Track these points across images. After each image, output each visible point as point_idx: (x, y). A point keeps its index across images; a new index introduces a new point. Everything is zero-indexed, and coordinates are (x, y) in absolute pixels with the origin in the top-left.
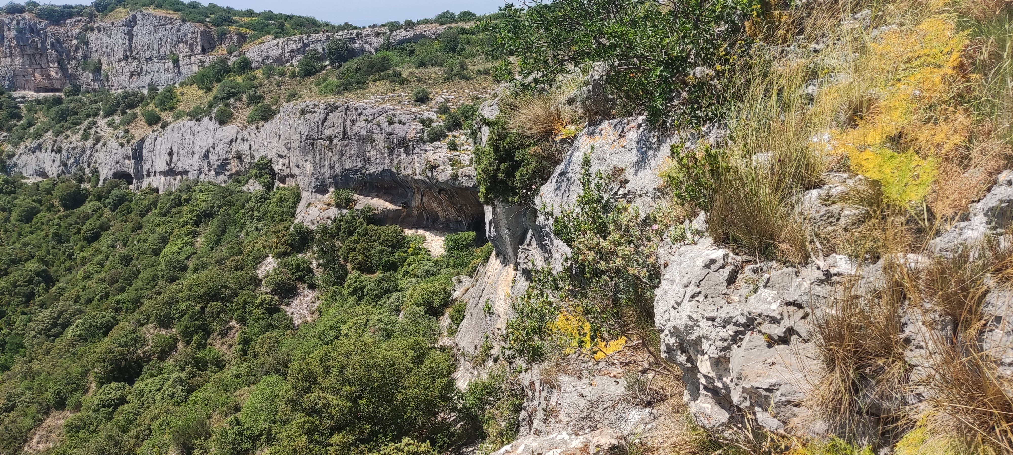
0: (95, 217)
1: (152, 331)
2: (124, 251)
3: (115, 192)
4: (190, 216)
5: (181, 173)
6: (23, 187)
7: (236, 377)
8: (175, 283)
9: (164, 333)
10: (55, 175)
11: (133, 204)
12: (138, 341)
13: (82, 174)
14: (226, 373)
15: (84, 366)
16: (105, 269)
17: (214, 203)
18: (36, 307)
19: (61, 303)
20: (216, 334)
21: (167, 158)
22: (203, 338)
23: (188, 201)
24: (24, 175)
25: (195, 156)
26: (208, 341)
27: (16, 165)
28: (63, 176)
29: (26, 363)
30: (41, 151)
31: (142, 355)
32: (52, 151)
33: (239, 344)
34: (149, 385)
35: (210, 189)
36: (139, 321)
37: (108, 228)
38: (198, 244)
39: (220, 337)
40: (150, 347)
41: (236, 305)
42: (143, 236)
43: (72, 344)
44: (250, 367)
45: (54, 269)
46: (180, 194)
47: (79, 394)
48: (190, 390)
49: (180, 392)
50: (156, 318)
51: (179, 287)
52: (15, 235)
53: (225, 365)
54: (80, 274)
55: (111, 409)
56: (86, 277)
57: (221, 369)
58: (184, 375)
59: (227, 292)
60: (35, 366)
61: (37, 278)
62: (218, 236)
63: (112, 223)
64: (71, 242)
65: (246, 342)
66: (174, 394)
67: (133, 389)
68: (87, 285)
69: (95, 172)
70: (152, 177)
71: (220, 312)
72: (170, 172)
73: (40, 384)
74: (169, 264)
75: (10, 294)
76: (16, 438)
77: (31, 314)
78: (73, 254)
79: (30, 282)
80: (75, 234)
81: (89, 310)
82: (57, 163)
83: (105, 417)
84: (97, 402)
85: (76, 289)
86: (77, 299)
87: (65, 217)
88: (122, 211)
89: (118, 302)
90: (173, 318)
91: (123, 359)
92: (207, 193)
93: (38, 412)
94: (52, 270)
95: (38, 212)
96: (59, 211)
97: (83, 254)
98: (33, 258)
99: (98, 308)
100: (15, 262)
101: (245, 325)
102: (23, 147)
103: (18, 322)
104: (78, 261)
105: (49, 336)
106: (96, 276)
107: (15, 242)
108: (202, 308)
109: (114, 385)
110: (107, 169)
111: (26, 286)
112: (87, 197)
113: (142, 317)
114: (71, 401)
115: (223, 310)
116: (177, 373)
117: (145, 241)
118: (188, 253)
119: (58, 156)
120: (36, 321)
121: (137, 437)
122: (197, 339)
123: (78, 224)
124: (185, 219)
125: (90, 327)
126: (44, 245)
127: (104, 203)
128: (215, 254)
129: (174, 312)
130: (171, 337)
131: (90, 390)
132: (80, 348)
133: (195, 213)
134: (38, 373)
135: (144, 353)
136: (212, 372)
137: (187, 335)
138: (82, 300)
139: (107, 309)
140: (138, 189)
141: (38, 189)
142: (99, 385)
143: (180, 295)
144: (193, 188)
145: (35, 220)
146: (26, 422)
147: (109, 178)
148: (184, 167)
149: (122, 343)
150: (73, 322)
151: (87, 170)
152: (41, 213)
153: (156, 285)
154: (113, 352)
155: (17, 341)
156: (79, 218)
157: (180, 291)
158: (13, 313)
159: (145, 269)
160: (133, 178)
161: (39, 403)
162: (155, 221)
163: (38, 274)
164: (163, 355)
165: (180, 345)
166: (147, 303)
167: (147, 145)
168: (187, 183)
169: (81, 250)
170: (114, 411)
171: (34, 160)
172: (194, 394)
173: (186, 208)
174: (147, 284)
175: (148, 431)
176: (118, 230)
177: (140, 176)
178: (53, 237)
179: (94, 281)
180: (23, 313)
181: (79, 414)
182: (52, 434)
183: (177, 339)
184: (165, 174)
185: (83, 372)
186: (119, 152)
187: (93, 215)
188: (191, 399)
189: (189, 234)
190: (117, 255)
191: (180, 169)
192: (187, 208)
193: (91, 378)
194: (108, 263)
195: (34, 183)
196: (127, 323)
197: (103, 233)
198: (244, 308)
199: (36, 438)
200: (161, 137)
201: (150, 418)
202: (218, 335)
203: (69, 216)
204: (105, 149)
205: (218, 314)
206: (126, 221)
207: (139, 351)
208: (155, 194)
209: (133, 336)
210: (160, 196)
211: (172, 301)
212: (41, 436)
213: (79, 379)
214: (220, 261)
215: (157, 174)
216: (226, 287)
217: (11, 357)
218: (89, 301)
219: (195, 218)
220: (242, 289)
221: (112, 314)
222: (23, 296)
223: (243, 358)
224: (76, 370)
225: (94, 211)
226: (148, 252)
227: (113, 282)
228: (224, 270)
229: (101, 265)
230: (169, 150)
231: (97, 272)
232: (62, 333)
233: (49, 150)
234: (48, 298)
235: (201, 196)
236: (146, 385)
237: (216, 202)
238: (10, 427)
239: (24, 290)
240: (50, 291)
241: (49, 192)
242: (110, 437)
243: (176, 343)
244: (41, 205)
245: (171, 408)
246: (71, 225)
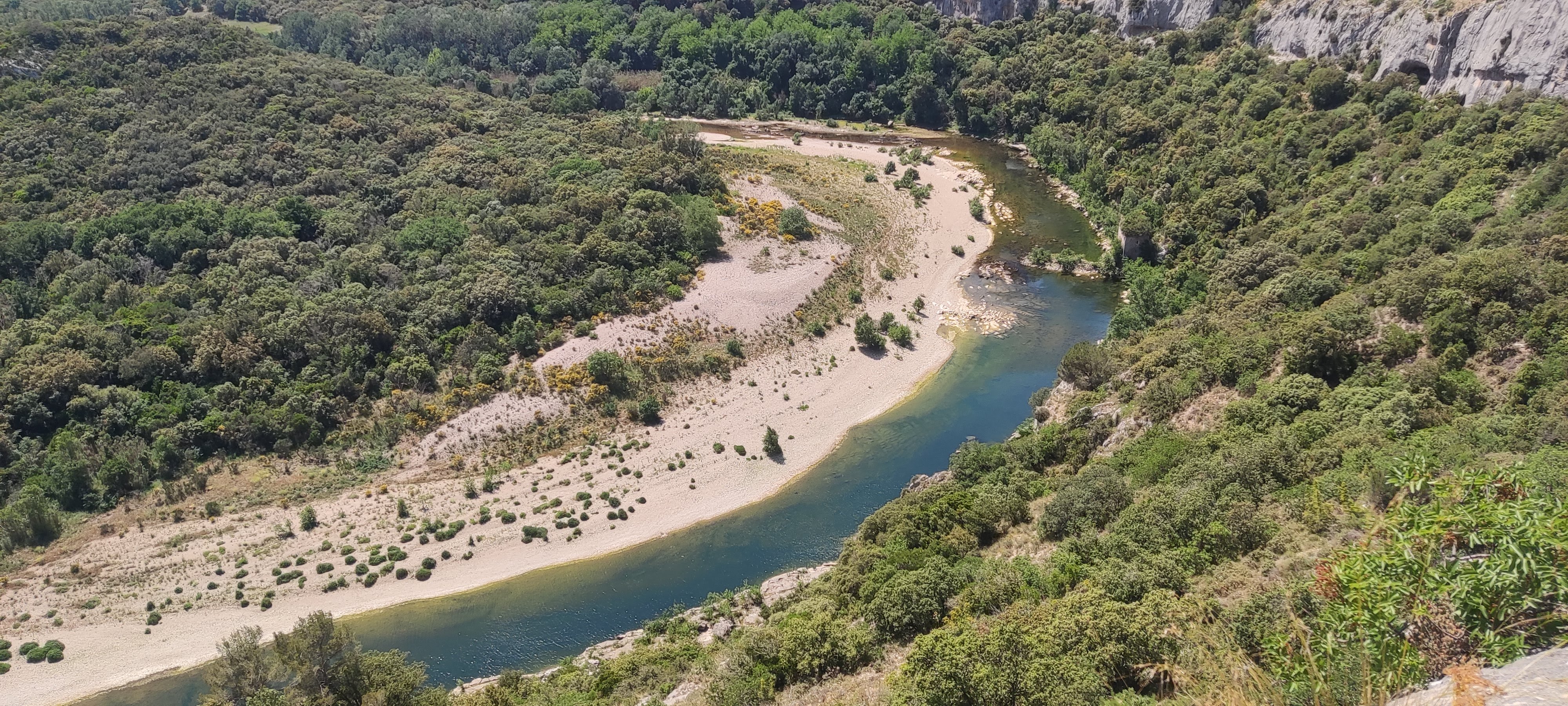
0: (1354, 127)
1: (1387, 318)
2: (1381, 188)
3: (1396, 92)
4: (1504, 151)
5: (1512, 77)
6: (1268, 67)
7: (1497, 432)
8: (1446, 255)
9: (1403, 327)
10: (1316, 54)
11: (1416, 118)
12: (1361, 326)
13: (1354, 58)
14: (1481, 419)
15: (1274, 339)
16: (1345, 209)
17: (1555, 137)
18: (1235, 241)
19: (1270, 243)
20: (1485, 353)
21: (1498, 47)
22: (1461, 353)
23: (1508, 126)
24: (1275, 49)
25: (1549, 49)
26: (1469, 361)
27: (1267, 32)
28: (1326, 57)
29: (1201, 311)
30: (1306, 15)
31: (1360, 349)
32: (1323, 16)
33: (1520, 381)
34: (1357, 396)
35: (1556, 111)
36: (1372, 297)
37: (1367, 148)
38: (1501, 201)
39: (1490, 360)
40: (1376, 340)
41: (1536, 317)
42: (1416, 170)
43: (1268, 304)
44: (1527, 423)
45: (1274, 192)
46: (1499, 112)
47: (1256, 374)
48: (1417, 426)
49: (1400, 422)
50: (1399, 300)
51: (1449, 263)
52: (1238, 133)
53: (1484, 406)
54: (1308, 207)
55: (1293, 410)
56: (1315, 215)
57: (1475, 411)
58: (1414, 399)
59: (1528, 291)
60: (1213, 319)
61: (1248, 200)
62: (1542, 194)
63: (1376, 141)
64: (1309, 158)
65: (1533, 382)
66: (1390, 421)
67: (1332, 393)
68: (1312, 227)
69: (1376, 57)
70: (1461, 77)
71: (1504, 321)
72: (1495, 73)
73: (1213, 344)
74: (1444, 224)
75: (1209, 215)
76: (1166, 402)
77: (1227, 248)
78: (1306, 176)
79: (1237, 204)
80: (1318, 147)
81: (1305, 264)
82: (1325, 36)
83: (1282, 417)
84: (1276, 394)
85: (1295, 228)
86: (1292, 244)
87: (1312, 119)
88: (1398, 125)
89: (1349, 262)
90: (1425, 309)
91: (1333, 346)
92: (1546, 117)
93: (1200, 379)
94: (1270, 194)
95: (1277, 106)
96: (1306, 109)
97: (1321, 179)
98: (1251, 171)
99: (1317, 263)
100: (1227, 171)
101: (1540, 354)
102: (1285, 6)
103: (1207, 255)
104: (1311, 189)
105: (1241, 285)
106: (1330, 216)
107: (1234, 144)
108: (1476, 307)
109: (1308, 377)
110: (1394, 55)
111: (1230, 208)
112: (1352, 95)
113: (1378, 293)
114: (1244, 380)
115: (1509, 319)
116: (1406, 392)
117: (1418, 178)
118: (1480, 213)
119: (1329, 25)
120: (1230, 259)
121: (1319, 460)
122: (1451, 352)
123: (1327, 134)
124: (1492, 155)
125: (1299, 287)
126: (1271, 155)
127: (1374, 107)
128: (1527, 224)
129: (1430, 299)
130: (1413, 336)
131: (1273, 374)
132: (1276, 313)
133: (1515, 148)
134: (1215, 330)
135: (1365, 346)
136: (1460, 411)
137: (1439, 341)
138: (1299, 247)
139: (1329, 267)
140: (1432, 93)
141: (1286, 72)
142: (1287, 371)
143: (1447, 275)
144: (1525, 105)
145: (1269, 117)
146: (1181, 386)
147: (1393, 69)
148: (1521, 67)
149: (1338, 323)
150: (1277, 274)
151: (1364, 53)
152: (1280, 109)
153: (1414, 251)
154: (1321, 332)
155: (1198, 279)
156: (1330, 125)
157: (1449, 269)
158: (1206, 241)
159: (1404, 222)
160: (1429, 75)
161: (1205, 368)
162: (1444, 149)
163: (1251, 195)
164: (1392, 359)
165: (1423, 353)
166: (1392, 276)
167: (1470, 23)
168: (1518, 95)
169: (1320, 173)
170: (1297, 414)
171: (1294, 28)
172: (1421, 432)
173: (1501, 137)
174: (1401, 246)
175: (1336, 459)
176: (1382, 154)
177: (1441, 73)
178: (1287, 146)
179: (1324, 222)
180: (1217, 244)
181: (1249, 401)
182: (1209, 415)
183: (1420, 342)
184: (1486, 74)
185: (1271, 347)
186: (1421, 29)
187: (1352, 123)
188: (1415, 438)
189: (1492, 181)
190: (1369, 192)
191: (1513, 70)
192: (1505, 137)
193: (1279, 359)
194: (1351, 201)
195: (1284, 63)
196: (1354, 296)
197: (1359, 154)
198: (1548, 325)
199: (1189, 411)
200: (1498, 10)
201: (1346, 442)
202: (1489, 356)
203: (1318, 119)
204: (1400, 22)
205: (1499, 324)
206: (1398, 142)
207: (1358, 342)
208: (1457, 106)
209: (1357, 317)
210: (1464, 110)
211: (1432, 282)
212: (1195, 412)
213: (1263, 354)
214: (1531, 238)
215: (1472, 73)
216: (1528, 283)
217: (1187, 299)
218: (1308, 250)
219: (1511, 157)
220: (1556, 293)
221: (1335, 277)
222: (1224, 222)
223: (1519, 407)
224: (1262, 340)
225: (1356, 117)
226: (1418, 197)
227: (1352, 229)
228: (1533, 254)
229: (1342, 201)
230: (1505, 35)
231: (1332, 210)
232: (1258, 285)
233: (1319, 15)
234: (1254, 232)
235: (1535, 121)
236: (1354, 394)
237: (1561, 135)
238: (1164, 385)
239: (1227, 213)
240: (1260, 223)
241: (1300, 79)
242: (1283, 446)
243: (1417, 347)
244: (1284, 96)
245: (1381, 440)
246: (1316, 133)
